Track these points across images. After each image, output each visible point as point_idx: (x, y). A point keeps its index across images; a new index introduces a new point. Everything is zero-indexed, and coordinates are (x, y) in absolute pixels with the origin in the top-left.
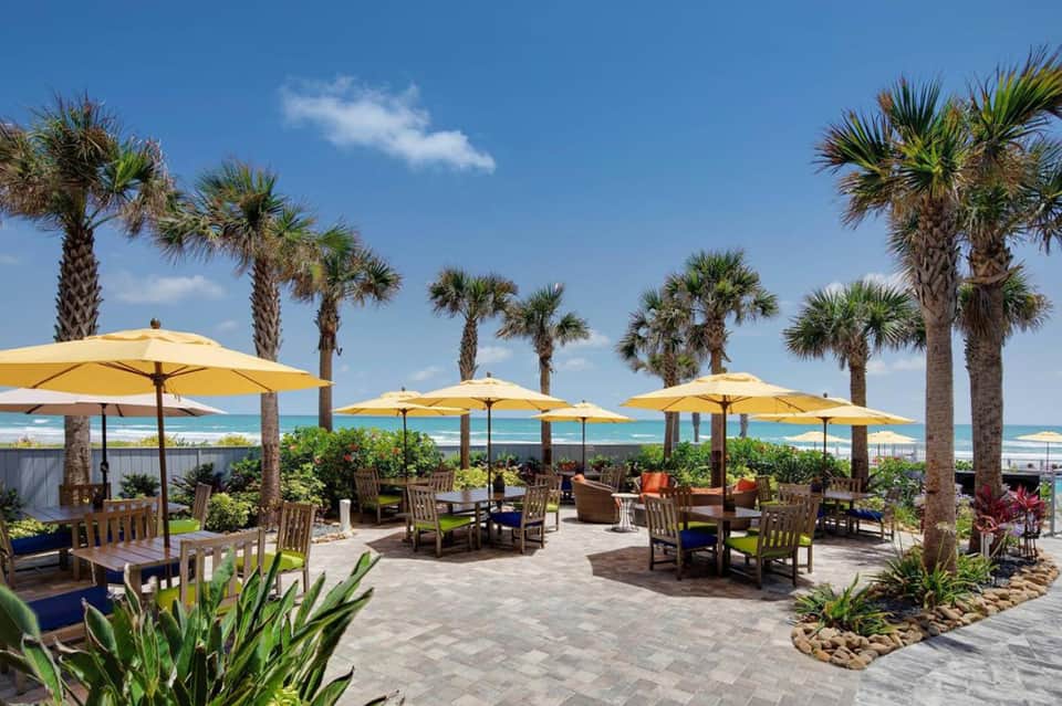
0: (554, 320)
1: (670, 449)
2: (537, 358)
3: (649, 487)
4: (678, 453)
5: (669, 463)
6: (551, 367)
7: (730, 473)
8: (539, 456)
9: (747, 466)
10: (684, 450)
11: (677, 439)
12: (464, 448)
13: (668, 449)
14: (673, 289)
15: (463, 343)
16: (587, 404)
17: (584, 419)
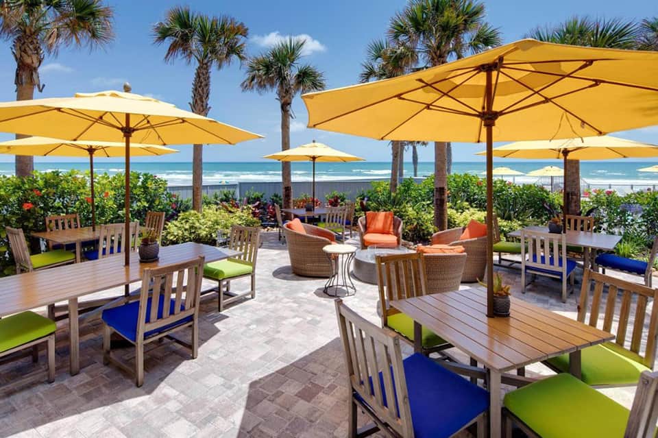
0: (292, 73)
1: (396, 186)
2: (279, 104)
3: (372, 227)
4: (403, 188)
5: (395, 198)
6: (291, 112)
7: (451, 207)
8: (281, 193)
9: (467, 201)
10: (408, 185)
11: (401, 174)
12: (197, 187)
13: (393, 185)
14: (399, 30)
15: (195, 85)
16: (316, 144)
17: (314, 158)
